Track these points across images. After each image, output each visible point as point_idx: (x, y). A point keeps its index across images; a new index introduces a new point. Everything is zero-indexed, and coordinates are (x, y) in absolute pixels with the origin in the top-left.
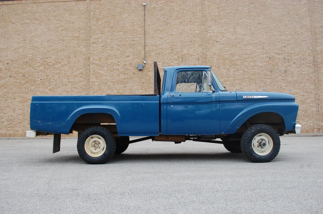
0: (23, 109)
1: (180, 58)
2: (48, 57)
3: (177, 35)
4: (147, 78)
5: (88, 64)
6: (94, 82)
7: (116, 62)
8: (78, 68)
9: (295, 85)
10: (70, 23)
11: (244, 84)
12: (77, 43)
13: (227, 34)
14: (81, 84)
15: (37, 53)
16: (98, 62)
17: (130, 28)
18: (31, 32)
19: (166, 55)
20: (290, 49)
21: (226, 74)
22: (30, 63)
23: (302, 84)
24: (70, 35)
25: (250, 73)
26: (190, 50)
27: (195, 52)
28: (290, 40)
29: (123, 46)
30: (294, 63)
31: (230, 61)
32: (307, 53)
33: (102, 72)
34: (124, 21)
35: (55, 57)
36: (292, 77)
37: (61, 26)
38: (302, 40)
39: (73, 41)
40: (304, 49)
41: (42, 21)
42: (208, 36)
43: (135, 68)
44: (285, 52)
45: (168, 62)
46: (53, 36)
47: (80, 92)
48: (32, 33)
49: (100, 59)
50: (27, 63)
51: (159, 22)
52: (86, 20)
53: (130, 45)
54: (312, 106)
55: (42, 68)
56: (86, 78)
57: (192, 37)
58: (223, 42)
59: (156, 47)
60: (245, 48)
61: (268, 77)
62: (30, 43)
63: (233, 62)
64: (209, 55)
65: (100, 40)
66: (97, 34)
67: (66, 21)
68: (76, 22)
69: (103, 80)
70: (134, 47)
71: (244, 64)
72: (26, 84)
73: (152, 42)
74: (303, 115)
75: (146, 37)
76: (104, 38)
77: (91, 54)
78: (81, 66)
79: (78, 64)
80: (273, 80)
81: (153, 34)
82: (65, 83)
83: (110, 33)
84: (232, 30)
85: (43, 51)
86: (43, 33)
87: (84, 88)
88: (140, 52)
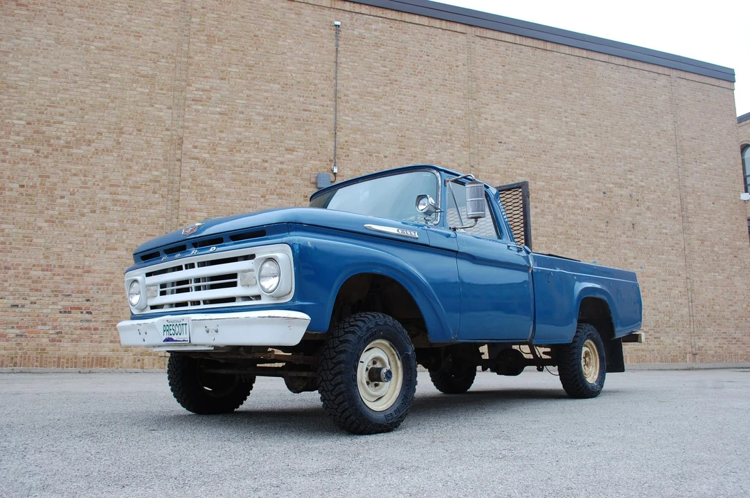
2: (52, 121)
3: (412, 112)
5: (178, 156)
7: (257, 160)
8: (147, 165)
9: (650, 256)
10: (127, 34)
11: (556, 246)
12: (148, 95)
13: (522, 127)
14: (152, 211)
15: (15, 104)
16: (206, 156)
17: (298, 76)
19: (386, 160)
20: (641, 178)
23: (663, 255)
24: (128, 67)
25: (567, 222)
26: (442, 153)
27: (453, 161)
28: (640, 159)
29: (279, 121)
30: (648, 208)
32: (670, 190)
33: (218, 185)
34: (284, 56)
35: (75, 124)
36: (646, 238)
37: (100, 38)
38: (660, 162)
39: (134, 85)
40: (665, 181)
41: (38, 13)
42: (481, 125)
43: (308, 183)
44: (632, 183)
46: (72, 63)
47: (148, 235)
49: (213, 147)
51: (371, 73)
52: (176, 34)
53: (296, 120)
54: (681, 304)
55: (29, 151)
56: (171, 197)
57: (446, 122)
58: (513, 144)
59: (363, 134)
60: (557, 164)
61: (601, 234)
63: (534, 192)
64: (484, 171)
66: (206, 77)
67: (115, 26)
68: (148, 34)
70: (307, 127)
71: (556, 200)
73: (353, 123)
74: (667, 324)
75: (340, 107)
76: (227, 93)
77: (187, 131)
78: (156, 159)
79: (145, 153)
80: (610, 242)
81: (356, 101)
82: (102, 204)
83: (244, 81)
84: (531, 120)
85: (37, 101)
86: (39, 49)
87: (161, 224)
88: (324, 143)
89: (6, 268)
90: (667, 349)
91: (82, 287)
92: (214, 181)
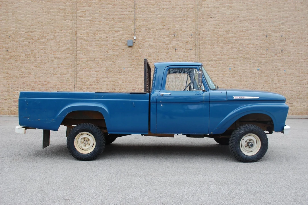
0: (8, 86)
1: (172, 34)
2: (33, 31)
3: (169, 9)
4: (137, 55)
5: (75, 39)
6: (81, 59)
7: (104, 37)
8: (65, 43)
9: (291, 65)
11: (238, 63)
12: (63, 16)
13: (223, 9)
14: (68, 60)
15: (21, 26)
16: (85, 37)
18: (13, 3)
19: (157, 31)
20: (288, 27)
21: (219, 53)
22: (14, 37)
23: (299, 64)
24: (56, 7)
25: (244, 52)
26: (182, 25)
27: (188, 28)
28: (289, 17)
29: (112, 20)
30: (292, 42)
31: (224, 38)
32: (306, 31)
33: (90, 48)
35: (40, 31)
36: (289, 57)
38: (301, 17)
39: (59, 13)
40: (303, 27)
42: (202, 10)
43: (124, 44)
44: (283, 30)
45: (159, 38)
46: (37, 8)
47: (67, 69)
48: (15, 5)
49: (88, 34)
50: (10, 37)
53: (119, 19)
55: (27, 42)
56: (73, 54)
57: (185, 11)
58: (218, 17)
59: (147, 21)
60: (240, 25)
61: (263, 56)
62: (13, 15)
63: (228, 39)
64: (202, 31)
65: (87, 13)
66: (84, 6)
69: (91, 57)
70: (123, 21)
71: (239, 41)
72: (10, 60)
73: (143, 17)
74: (297, 97)
75: (137, 11)
76: (92, 12)
77: (78, 29)
78: (68, 41)
79: (64, 39)
80: (268, 59)
81: (143, 7)
82: (51, 59)
83: (98, 6)
84: (228, 5)
85: (27, 24)
86: (26, 5)
87: (71, 65)
88: (130, 27)
89: (24, 83)
90: (297, 109)
91: (47, 88)
92: (88, 47)
